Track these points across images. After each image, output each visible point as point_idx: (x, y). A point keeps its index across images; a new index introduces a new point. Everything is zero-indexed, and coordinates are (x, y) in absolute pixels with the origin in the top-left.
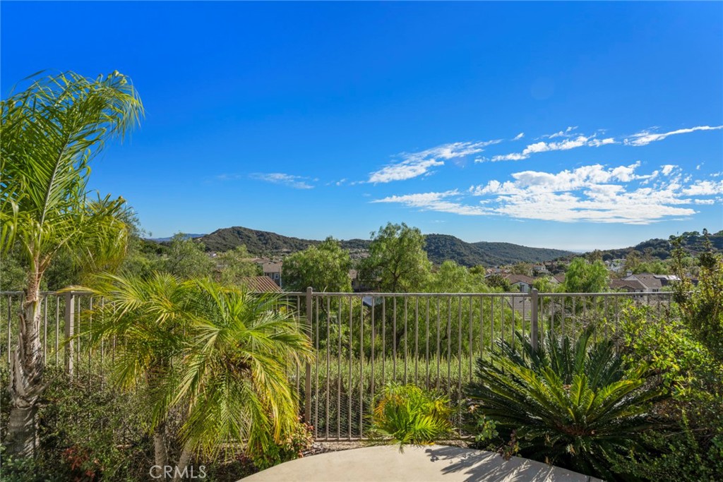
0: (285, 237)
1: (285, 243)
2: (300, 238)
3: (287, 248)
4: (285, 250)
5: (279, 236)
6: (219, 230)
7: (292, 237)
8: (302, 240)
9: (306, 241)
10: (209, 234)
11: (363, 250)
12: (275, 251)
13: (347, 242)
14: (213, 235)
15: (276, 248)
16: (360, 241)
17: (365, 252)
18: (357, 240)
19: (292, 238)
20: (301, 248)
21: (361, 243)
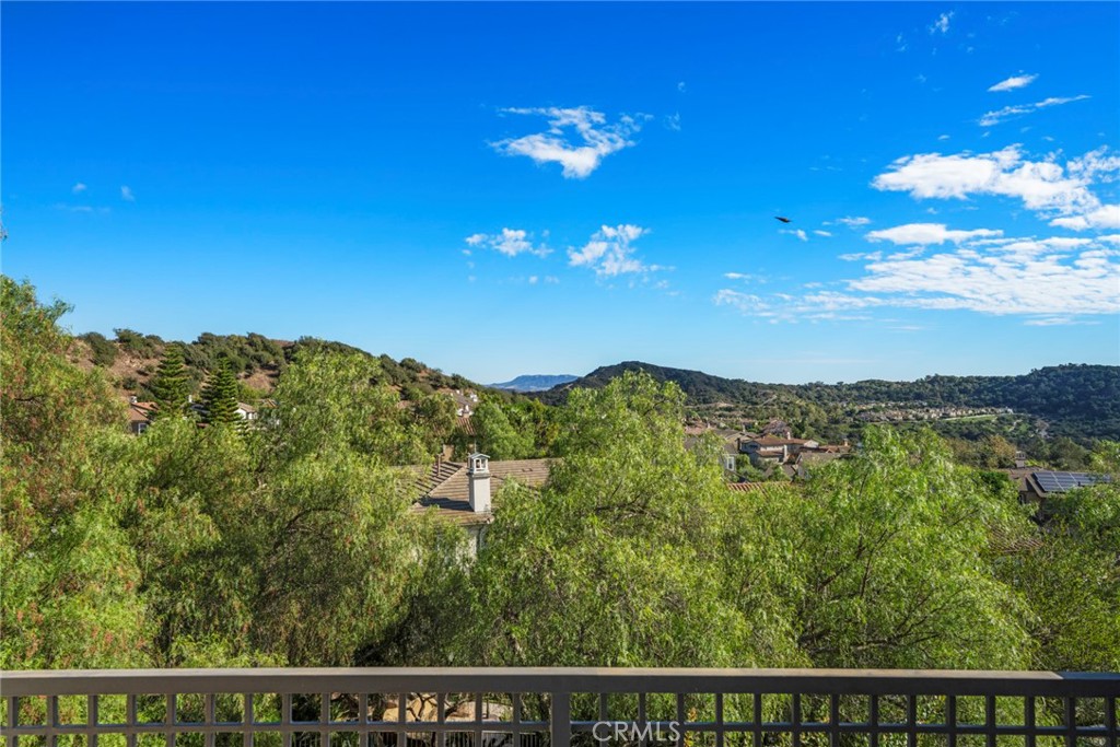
0: (721, 380)
1: (721, 390)
2: (751, 381)
3: (725, 401)
4: (723, 405)
5: (709, 377)
6: (600, 368)
7: (735, 378)
8: (755, 385)
9: (763, 386)
10: (583, 375)
11: (891, 404)
12: (703, 406)
13: (851, 387)
14: (590, 378)
15: (705, 402)
16: (880, 383)
17: (894, 408)
18: (873, 382)
19: (736, 381)
20: (754, 399)
21: (884, 389)
